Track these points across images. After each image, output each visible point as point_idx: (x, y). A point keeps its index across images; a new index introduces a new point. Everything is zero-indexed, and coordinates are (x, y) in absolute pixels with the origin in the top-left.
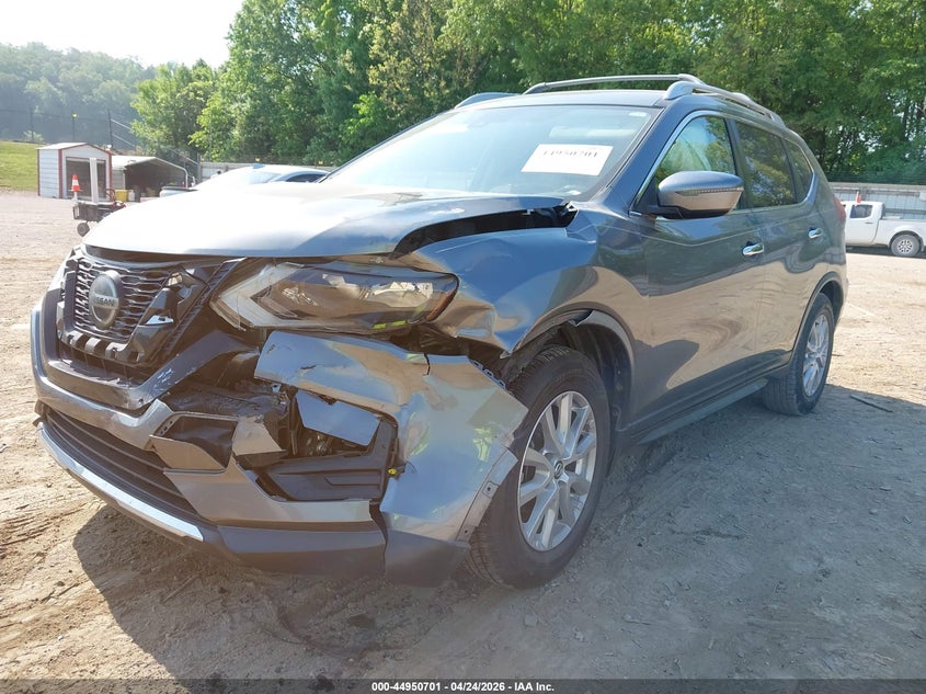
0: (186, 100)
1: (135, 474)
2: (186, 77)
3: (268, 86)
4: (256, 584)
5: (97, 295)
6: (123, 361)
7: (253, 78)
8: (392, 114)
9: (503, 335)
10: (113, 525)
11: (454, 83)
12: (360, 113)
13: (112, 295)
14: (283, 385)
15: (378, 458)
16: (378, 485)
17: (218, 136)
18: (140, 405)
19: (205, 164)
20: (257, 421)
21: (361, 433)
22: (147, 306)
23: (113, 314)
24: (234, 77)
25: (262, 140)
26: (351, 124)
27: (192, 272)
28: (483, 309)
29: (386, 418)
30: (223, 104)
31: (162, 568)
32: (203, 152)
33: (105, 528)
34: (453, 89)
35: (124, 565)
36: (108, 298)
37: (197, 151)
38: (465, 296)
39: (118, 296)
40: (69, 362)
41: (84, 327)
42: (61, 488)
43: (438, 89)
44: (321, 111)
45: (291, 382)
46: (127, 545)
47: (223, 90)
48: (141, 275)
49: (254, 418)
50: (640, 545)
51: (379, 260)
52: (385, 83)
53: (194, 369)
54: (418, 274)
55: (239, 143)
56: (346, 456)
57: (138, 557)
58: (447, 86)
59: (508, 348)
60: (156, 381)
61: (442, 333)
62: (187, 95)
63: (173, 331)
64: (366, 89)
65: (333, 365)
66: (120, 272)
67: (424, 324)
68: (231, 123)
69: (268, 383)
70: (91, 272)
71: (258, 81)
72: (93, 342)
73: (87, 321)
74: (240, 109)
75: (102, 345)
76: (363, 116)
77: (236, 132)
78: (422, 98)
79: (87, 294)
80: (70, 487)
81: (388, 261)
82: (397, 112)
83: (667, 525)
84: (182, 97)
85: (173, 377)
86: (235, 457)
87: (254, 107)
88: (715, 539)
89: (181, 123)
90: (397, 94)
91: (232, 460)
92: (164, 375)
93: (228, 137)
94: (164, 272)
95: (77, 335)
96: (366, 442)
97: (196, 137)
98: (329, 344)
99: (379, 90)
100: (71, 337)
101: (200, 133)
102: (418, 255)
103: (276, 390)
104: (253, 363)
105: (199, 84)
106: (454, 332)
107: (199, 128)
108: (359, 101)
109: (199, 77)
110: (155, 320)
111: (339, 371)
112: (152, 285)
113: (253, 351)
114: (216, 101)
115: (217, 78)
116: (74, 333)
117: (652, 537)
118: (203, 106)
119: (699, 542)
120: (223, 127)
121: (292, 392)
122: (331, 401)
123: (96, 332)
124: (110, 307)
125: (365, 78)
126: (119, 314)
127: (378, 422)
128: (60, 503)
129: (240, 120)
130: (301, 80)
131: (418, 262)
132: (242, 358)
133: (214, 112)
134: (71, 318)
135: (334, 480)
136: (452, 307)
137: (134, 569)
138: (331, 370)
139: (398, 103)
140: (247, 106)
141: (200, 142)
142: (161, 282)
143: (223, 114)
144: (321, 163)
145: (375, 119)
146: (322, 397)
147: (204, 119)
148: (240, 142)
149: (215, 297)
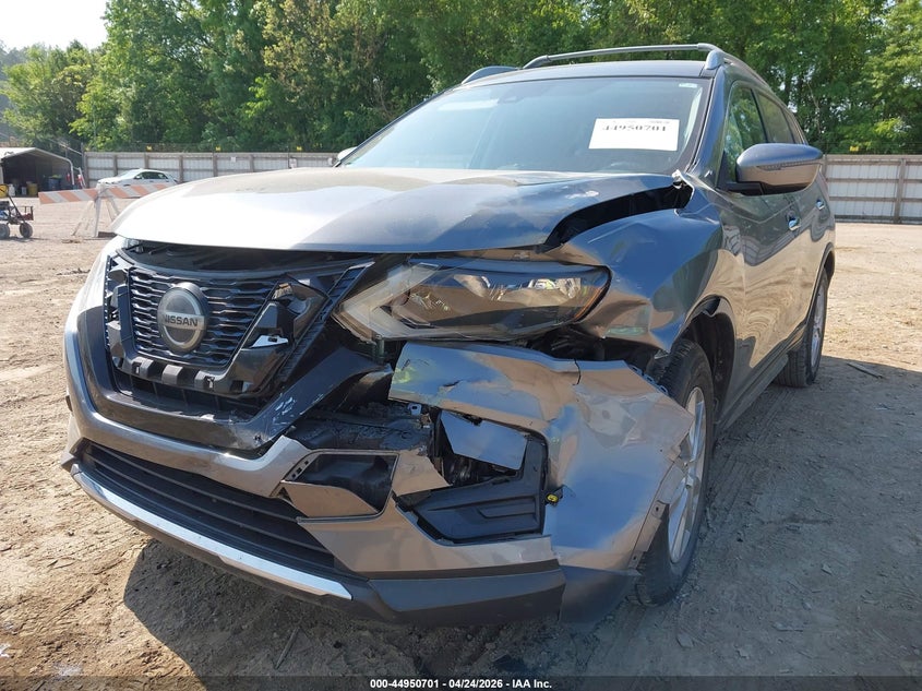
0: (62, 85)
1: (241, 524)
2: (60, 60)
3: (152, 68)
4: (372, 632)
5: (170, 314)
6: (223, 392)
7: (136, 60)
8: (292, 95)
9: (660, 333)
10: (170, 576)
11: (354, 63)
12: (257, 96)
13: (193, 312)
14: (423, 405)
15: (530, 484)
16: (534, 514)
17: (102, 124)
18: (257, 444)
19: (90, 154)
20: (420, 454)
21: (509, 454)
22: (247, 324)
23: (196, 336)
24: (114, 59)
25: (152, 127)
26: (248, 108)
27: (307, 282)
28: (637, 304)
29: (534, 436)
30: (105, 88)
31: (255, 624)
32: (86, 140)
33: (163, 580)
34: (352, 69)
35: (207, 625)
36: (189, 316)
37: (79, 140)
38: (619, 292)
39: (203, 313)
40: (130, 393)
41: (153, 352)
42: (87, 536)
43: (337, 70)
44: (215, 95)
45: (434, 403)
46: (199, 600)
47: (104, 74)
48: (231, 287)
49: (417, 451)
50: (740, 540)
51: (523, 254)
52: (281, 65)
53: (321, 396)
54: (565, 269)
55: (126, 131)
56: (494, 484)
57: (219, 614)
58: (346, 67)
59: (665, 346)
60: (274, 414)
61: (589, 334)
62: (64, 79)
63: (288, 353)
64: (262, 71)
65: (477, 380)
66: (199, 284)
67: (571, 325)
68: (116, 110)
69: (404, 404)
70: (153, 285)
71: (142, 64)
72: (172, 370)
73: (156, 344)
74: (124, 94)
75: (187, 375)
76: (260, 99)
77: (120, 120)
78: (321, 81)
79: (154, 313)
80: (96, 533)
81: (533, 255)
82: (295, 94)
83: (752, 515)
84: (58, 82)
85: (296, 408)
86: (395, 497)
87: (140, 92)
88: (806, 526)
89: (59, 111)
90: (294, 75)
91: (391, 503)
92: (284, 405)
93: (113, 124)
94: (265, 283)
95: (145, 362)
96: (516, 466)
97: (78, 125)
98: (470, 355)
99: (275, 73)
100: (136, 365)
101: (82, 120)
102: (569, 247)
103: (417, 412)
104: (387, 382)
105: (76, 68)
106: (603, 333)
107: (80, 115)
108: (256, 84)
109: (75, 61)
110: (263, 341)
111: (484, 386)
112: (249, 299)
113: (385, 369)
114: (97, 86)
115: (96, 62)
116: (138, 359)
117: (746, 530)
118: (82, 91)
119: (794, 531)
120: (107, 114)
121: (435, 413)
122: (477, 421)
123: (172, 358)
124: (193, 327)
125: (260, 59)
126: (206, 335)
127: (524, 441)
128: (95, 553)
129: (126, 106)
130: (189, 64)
131: (570, 255)
132: (372, 378)
133: (96, 97)
134: (131, 342)
135: (487, 513)
136: (603, 303)
137: (222, 629)
138: (476, 386)
139: (297, 85)
140: (132, 92)
141: (82, 130)
142: (265, 295)
143: (105, 99)
144: (218, 149)
145: (274, 103)
146: (467, 417)
147: (84, 106)
148: (127, 129)
149: (339, 308)
